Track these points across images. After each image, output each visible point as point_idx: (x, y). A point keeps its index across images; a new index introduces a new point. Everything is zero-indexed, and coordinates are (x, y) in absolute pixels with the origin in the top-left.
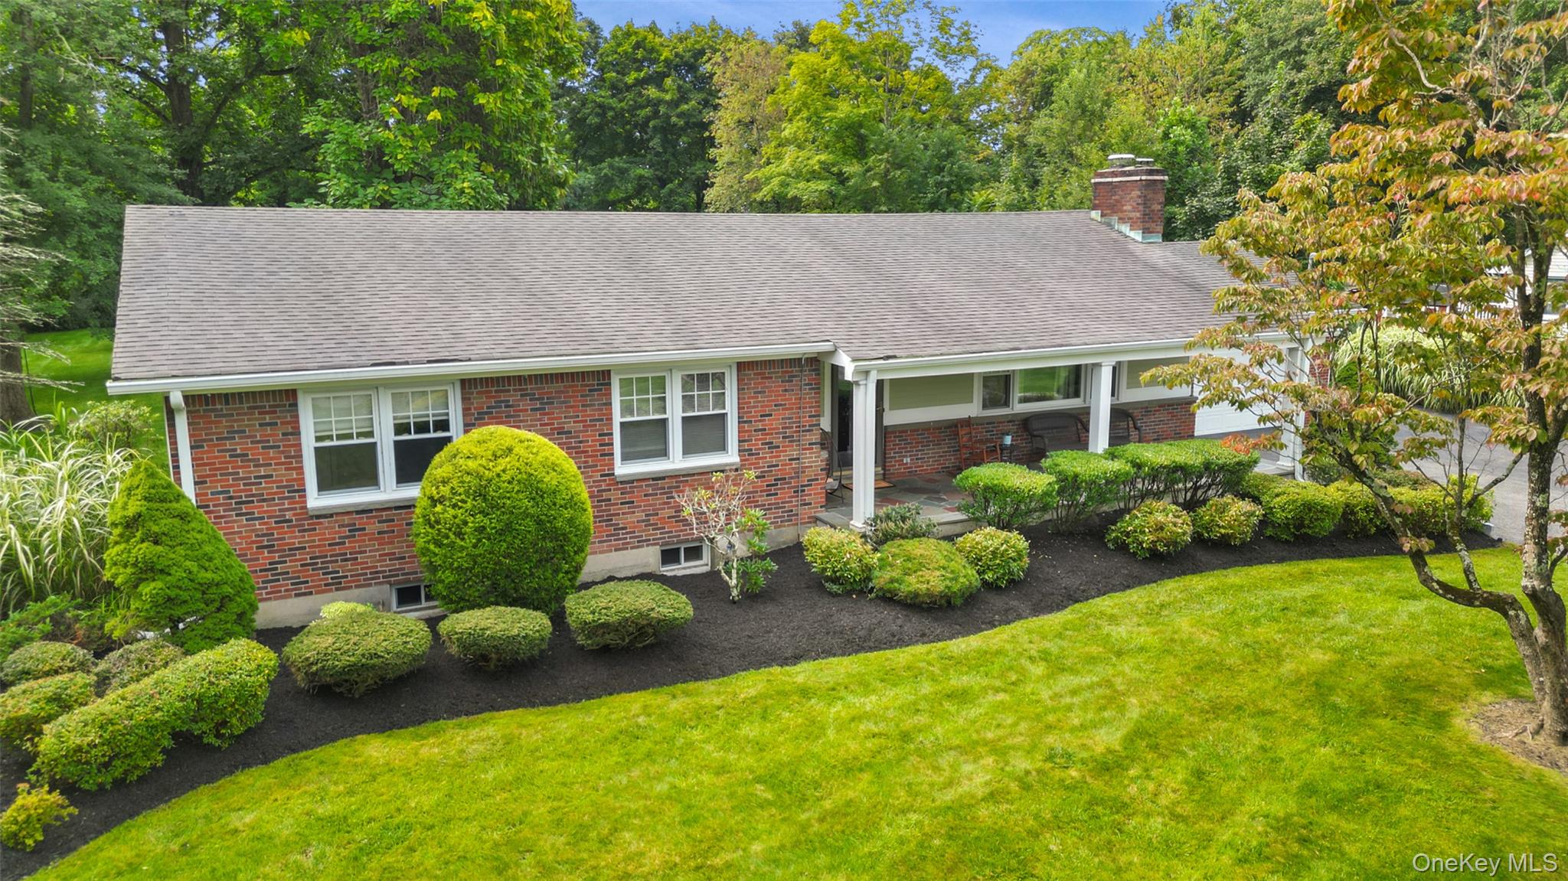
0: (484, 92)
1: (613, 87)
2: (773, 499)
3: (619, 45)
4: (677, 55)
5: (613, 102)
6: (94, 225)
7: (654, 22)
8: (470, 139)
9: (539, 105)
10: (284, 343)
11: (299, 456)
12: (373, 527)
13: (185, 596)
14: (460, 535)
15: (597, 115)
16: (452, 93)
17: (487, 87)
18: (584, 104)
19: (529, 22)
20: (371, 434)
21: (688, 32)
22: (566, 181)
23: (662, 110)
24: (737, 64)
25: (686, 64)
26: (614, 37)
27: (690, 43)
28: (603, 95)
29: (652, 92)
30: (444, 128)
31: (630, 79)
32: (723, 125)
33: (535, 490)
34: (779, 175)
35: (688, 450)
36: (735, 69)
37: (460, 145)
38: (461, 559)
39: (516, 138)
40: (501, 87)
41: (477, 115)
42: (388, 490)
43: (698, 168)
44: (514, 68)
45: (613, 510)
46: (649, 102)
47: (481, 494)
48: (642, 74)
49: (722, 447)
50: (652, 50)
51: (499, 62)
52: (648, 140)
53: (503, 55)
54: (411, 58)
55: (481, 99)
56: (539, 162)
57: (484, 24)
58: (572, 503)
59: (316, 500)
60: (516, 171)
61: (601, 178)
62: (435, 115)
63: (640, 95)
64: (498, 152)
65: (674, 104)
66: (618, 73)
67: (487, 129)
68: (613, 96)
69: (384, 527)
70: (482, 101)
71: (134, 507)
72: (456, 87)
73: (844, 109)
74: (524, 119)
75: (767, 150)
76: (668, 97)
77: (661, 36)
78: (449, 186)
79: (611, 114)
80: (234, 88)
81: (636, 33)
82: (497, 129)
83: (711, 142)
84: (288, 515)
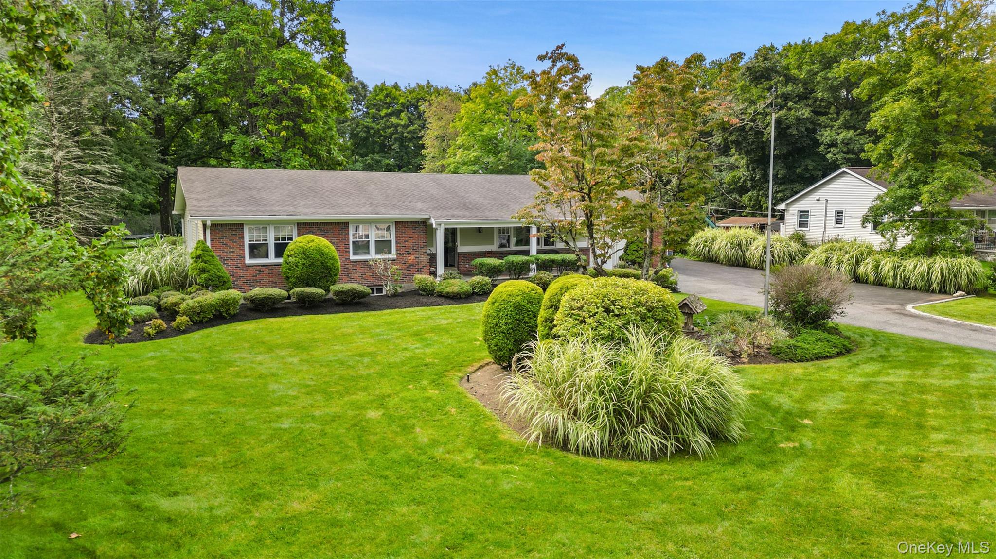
0: (305, 123)
1: (373, 117)
2: (409, 272)
3: (377, 95)
4: (408, 101)
5: (373, 125)
6: (134, 180)
7: (396, 83)
8: (298, 144)
9: (330, 129)
10: (240, 209)
11: (243, 246)
12: (267, 271)
13: (214, 279)
14: (297, 266)
15: (365, 132)
16: (291, 124)
17: (307, 121)
18: (357, 126)
19: (325, 94)
20: (266, 240)
21: (415, 88)
22: (342, 163)
23: (400, 129)
24: (436, 107)
25: (413, 105)
26: (375, 91)
27: (415, 94)
28: (367, 121)
29: (394, 120)
30: (287, 139)
31: (383, 112)
32: (429, 139)
33: (321, 253)
34: (454, 163)
35: (377, 253)
36: (435, 109)
37: (294, 146)
38: (297, 274)
39: (319, 143)
40: (313, 121)
41: (302, 133)
42: (272, 259)
43: (418, 160)
44: (319, 113)
45: (349, 272)
46: (393, 125)
47: (304, 253)
48: (389, 111)
49: (390, 252)
50: (395, 98)
51: (312, 111)
52: (392, 145)
53: (314, 108)
54: (274, 108)
55: (304, 126)
56: (330, 154)
57: (306, 95)
58: (333, 258)
59: (248, 261)
60: (319, 158)
61: (366, 165)
62: (283, 133)
63: (387, 120)
64: (311, 149)
65: (405, 126)
66: (377, 110)
67: (306, 139)
68: (374, 121)
69: (270, 271)
70: (304, 127)
71: (199, 252)
72: (293, 121)
73: (486, 130)
74: (323, 135)
75: (450, 151)
76: (403, 123)
77: (400, 91)
78: (289, 164)
79: (372, 131)
80: (187, 120)
81: (386, 89)
82: (311, 139)
83: (423, 146)
84: (239, 265)
